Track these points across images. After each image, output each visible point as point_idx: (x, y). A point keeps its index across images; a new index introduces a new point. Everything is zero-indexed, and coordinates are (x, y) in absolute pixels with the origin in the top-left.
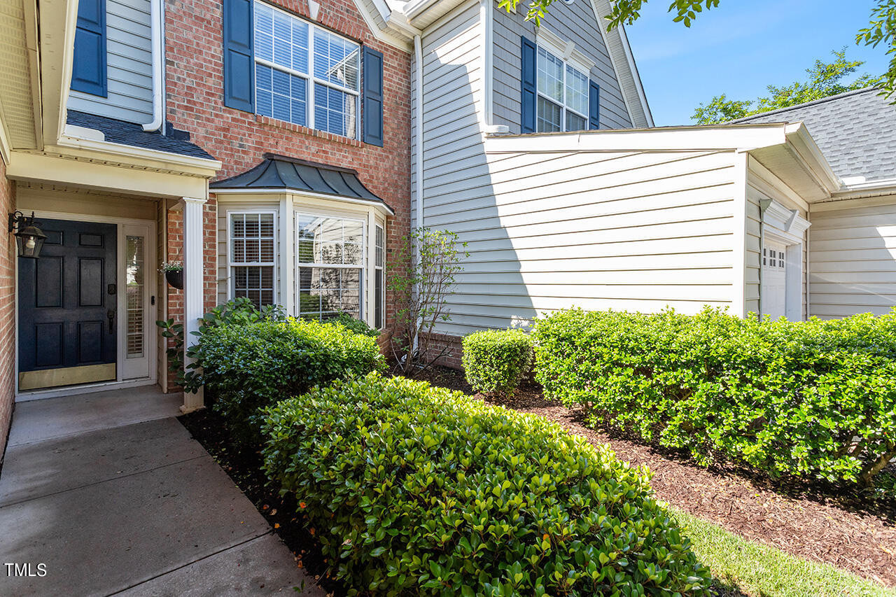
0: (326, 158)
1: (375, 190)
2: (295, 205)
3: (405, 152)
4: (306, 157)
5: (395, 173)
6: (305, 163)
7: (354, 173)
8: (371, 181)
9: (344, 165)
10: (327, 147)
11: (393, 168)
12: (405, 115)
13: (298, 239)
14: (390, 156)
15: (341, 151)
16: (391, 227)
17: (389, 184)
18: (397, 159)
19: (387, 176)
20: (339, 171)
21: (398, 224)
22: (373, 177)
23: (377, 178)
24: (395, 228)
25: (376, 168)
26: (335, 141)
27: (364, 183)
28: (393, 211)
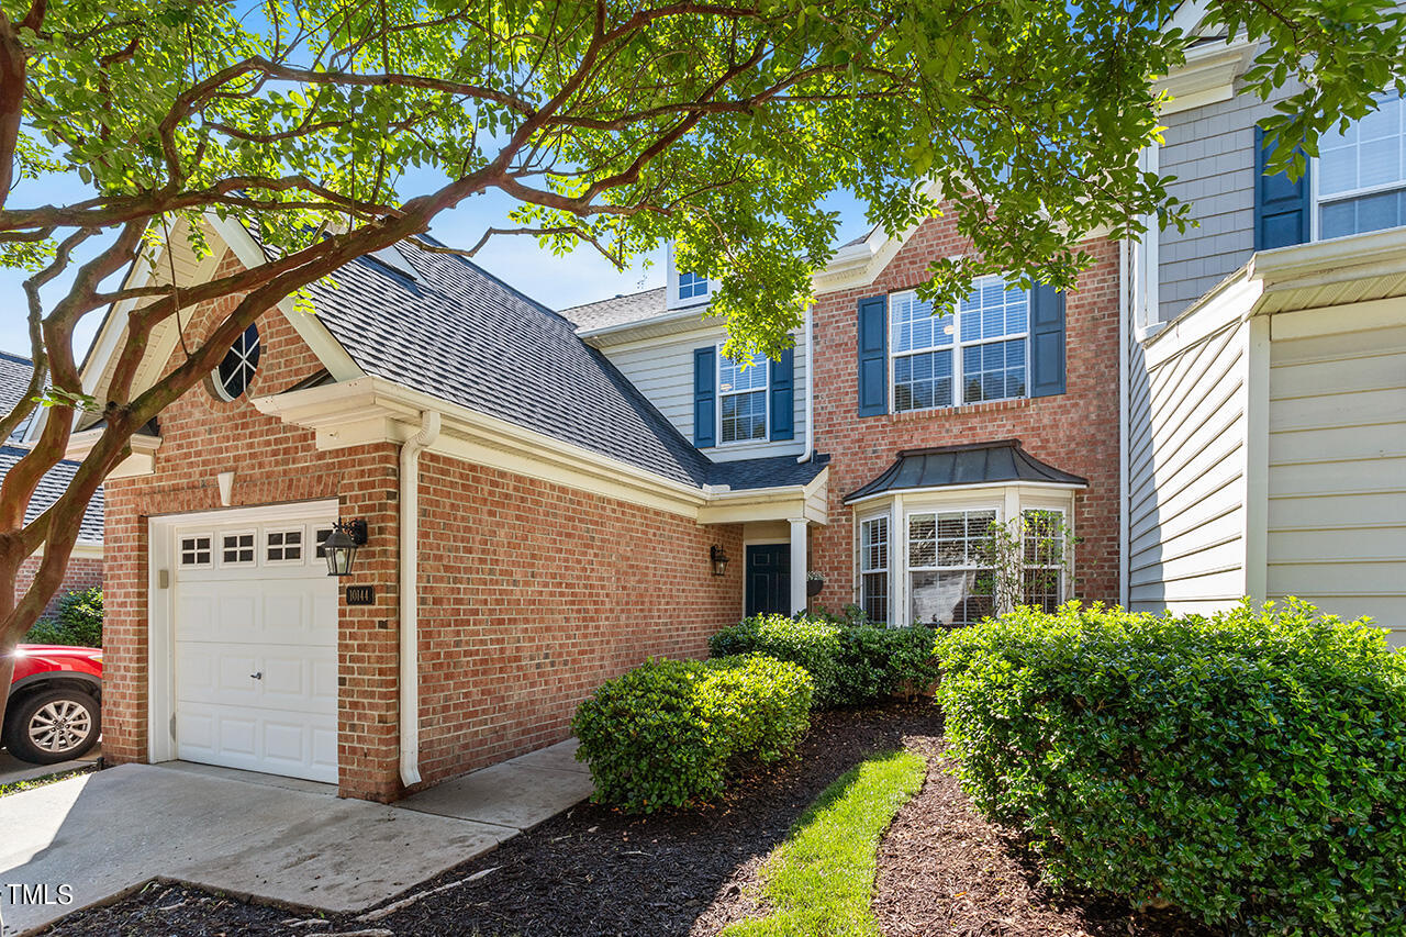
0: (974, 435)
2: (906, 504)
4: (947, 442)
5: (1091, 425)
7: (1013, 445)
8: (1043, 448)
9: (1000, 437)
11: (1087, 417)
13: (908, 541)
14: (1082, 402)
15: (994, 420)
16: (1084, 506)
17: (1078, 444)
18: (1095, 402)
19: (1075, 432)
20: (988, 448)
21: (1096, 498)
22: (1048, 441)
23: (1055, 441)
24: (1091, 505)
25: (1055, 426)
26: (984, 411)
27: (1031, 453)
28: (1084, 481)
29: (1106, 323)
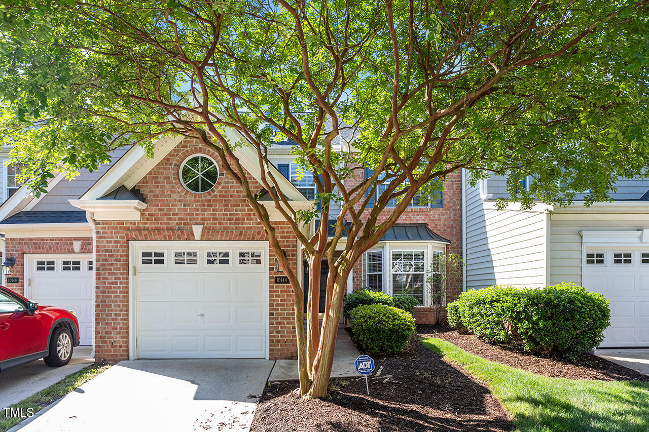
0: (411, 220)
1: (438, 232)
2: (390, 247)
3: (458, 207)
4: (400, 222)
5: (451, 220)
6: (399, 225)
7: (425, 225)
8: (436, 228)
9: (420, 222)
10: (411, 215)
11: (450, 218)
12: (459, 186)
13: (392, 262)
14: (448, 212)
15: (418, 215)
16: (449, 251)
17: (447, 227)
18: (453, 212)
19: (446, 223)
20: (417, 226)
21: (453, 248)
22: (437, 225)
23: (440, 225)
24: (451, 251)
25: (439, 220)
26: (415, 211)
27: (431, 229)
28: (449, 241)
29: (456, 184)
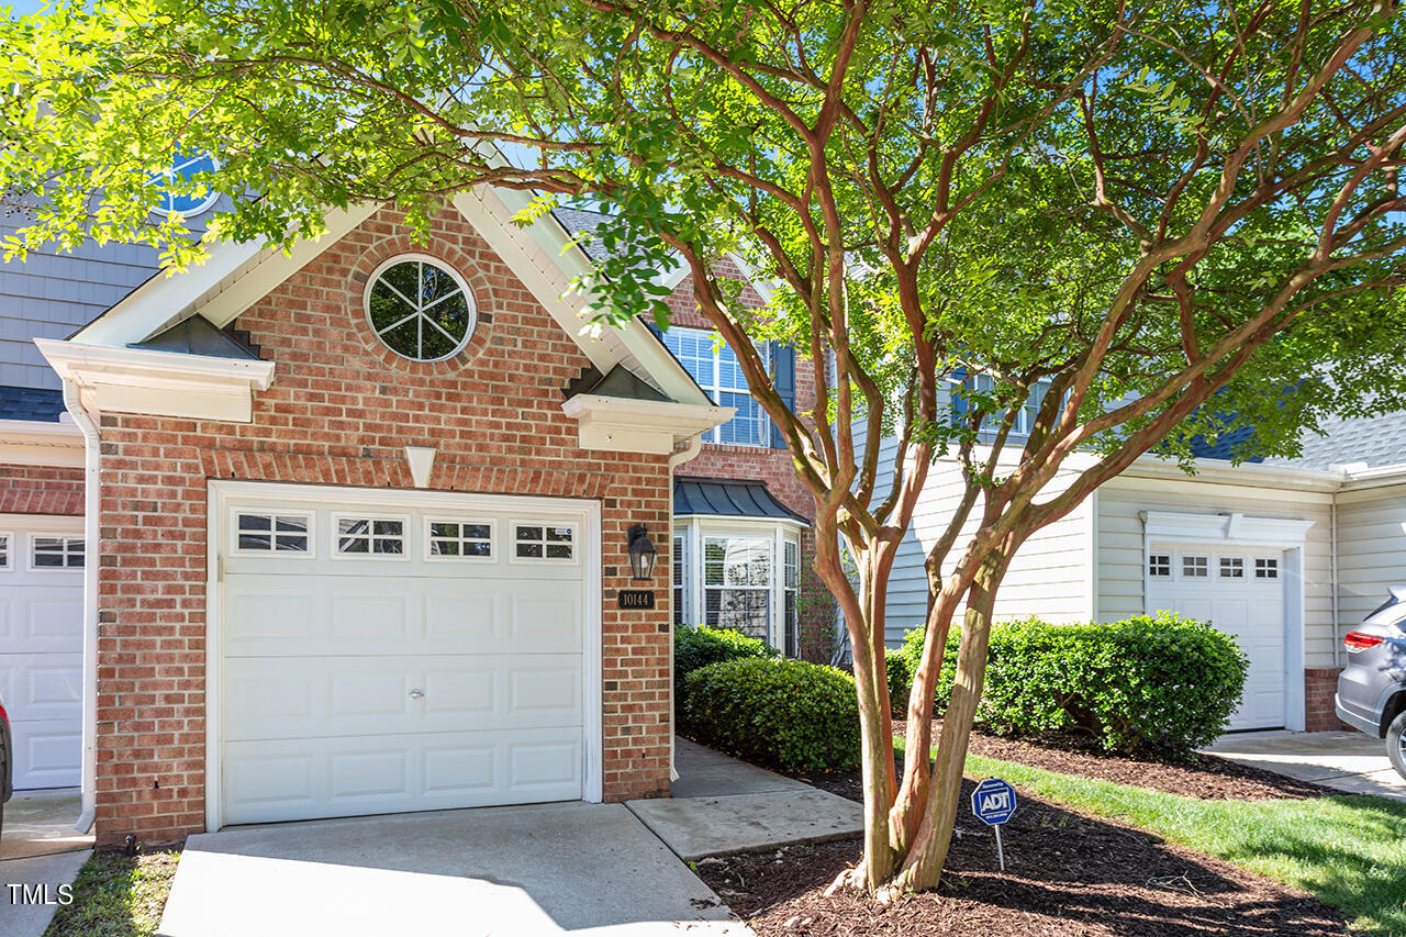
0: (733, 471)
1: (786, 501)
2: (702, 528)
4: (712, 474)
6: (710, 481)
7: (762, 485)
8: (781, 491)
9: (751, 477)
10: (733, 460)
13: (704, 562)
15: (748, 461)
16: (807, 542)
17: (803, 491)
20: (746, 485)
22: (784, 486)
23: (789, 486)
25: (788, 475)
26: (741, 452)
27: (773, 493)
28: (808, 522)
